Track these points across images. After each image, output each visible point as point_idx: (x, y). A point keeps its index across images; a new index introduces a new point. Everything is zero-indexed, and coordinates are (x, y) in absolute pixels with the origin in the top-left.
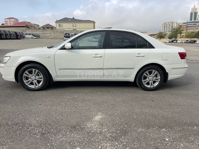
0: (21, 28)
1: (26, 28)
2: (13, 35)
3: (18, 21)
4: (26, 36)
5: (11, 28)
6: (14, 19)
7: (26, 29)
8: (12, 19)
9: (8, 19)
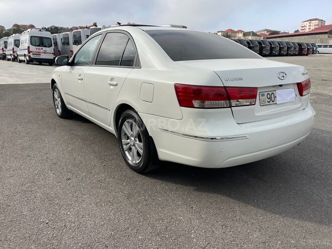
0: (320, 36)
1: (330, 35)
2: (293, 49)
3: (324, 24)
4: (319, 49)
5: (302, 37)
6: (317, 21)
7: (329, 37)
8: (315, 21)
9: (308, 23)
